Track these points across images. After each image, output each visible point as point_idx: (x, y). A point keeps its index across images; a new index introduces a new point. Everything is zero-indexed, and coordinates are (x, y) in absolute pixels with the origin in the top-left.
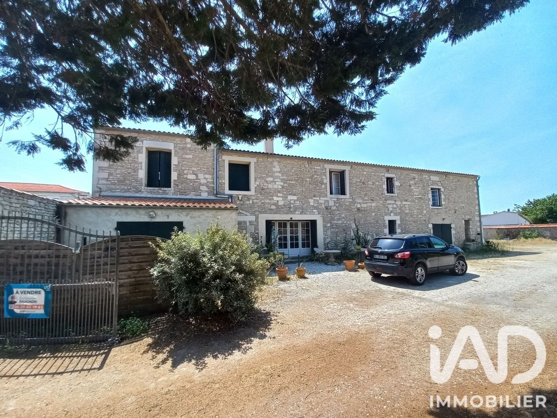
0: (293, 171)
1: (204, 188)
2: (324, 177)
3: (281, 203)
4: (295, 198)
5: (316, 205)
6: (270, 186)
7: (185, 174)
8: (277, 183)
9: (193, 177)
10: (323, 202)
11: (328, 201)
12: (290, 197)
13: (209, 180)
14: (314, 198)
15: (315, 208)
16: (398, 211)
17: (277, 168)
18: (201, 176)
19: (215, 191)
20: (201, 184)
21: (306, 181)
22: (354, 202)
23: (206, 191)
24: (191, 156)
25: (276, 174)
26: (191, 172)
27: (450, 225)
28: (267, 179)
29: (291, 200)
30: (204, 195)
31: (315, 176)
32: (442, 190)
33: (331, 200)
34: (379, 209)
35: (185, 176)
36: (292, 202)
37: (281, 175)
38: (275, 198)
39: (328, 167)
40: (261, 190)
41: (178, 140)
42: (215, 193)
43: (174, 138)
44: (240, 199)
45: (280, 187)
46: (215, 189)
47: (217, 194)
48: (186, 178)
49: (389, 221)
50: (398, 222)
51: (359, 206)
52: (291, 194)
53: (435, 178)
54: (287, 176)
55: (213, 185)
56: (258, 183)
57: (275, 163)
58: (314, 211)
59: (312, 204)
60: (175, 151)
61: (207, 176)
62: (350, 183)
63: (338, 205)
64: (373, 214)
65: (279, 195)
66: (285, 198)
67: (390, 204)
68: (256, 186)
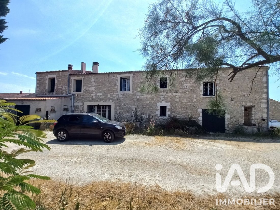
0: (101, 80)
1: (64, 92)
2: (117, 82)
3: (94, 97)
4: (101, 94)
5: (111, 97)
6: (90, 89)
8: (93, 87)
9: (61, 87)
10: (115, 95)
11: (118, 95)
12: (98, 94)
14: (111, 94)
15: (110, 99)
16: (169, 99)
17: (93, 80)
18: (64, 87)
20: (63, 90)
21: (107, 85)
22: (135, 95)
23: (65, 93)
24: (61, 79)
25: (93, 83)
26: (61, 85)
28: (88, 86)
29: (99, 95)
30: (64, 95)
31: (112, 82)
32: (217, 82)
33: (120, 94)
34: (153, 99)
35: (59, 87)
36: (99, 96)
37: (94, 83)
38: (91, 95)
39: (119, 76)
40: (86, 91)
41: (57, 73)
42: (68, 93)
43: (56, 73)
44: (77, 95)
45: (94, 89)
46: (68, 91)
48: (59, 88)
49: (161, 107)
50: (168, 107)
51: (138, 97)
54: (97, 83)
56: (84, 88)
57: (93, 78)
58: (110, 100)
59: (109, 97)
60: (56, 78)
61: (66, 87)
63: (124, 97)
64: (148, 102)
65: (93, 93)
66: (96, 94)
67: (162, 95)
68: (84, 89)
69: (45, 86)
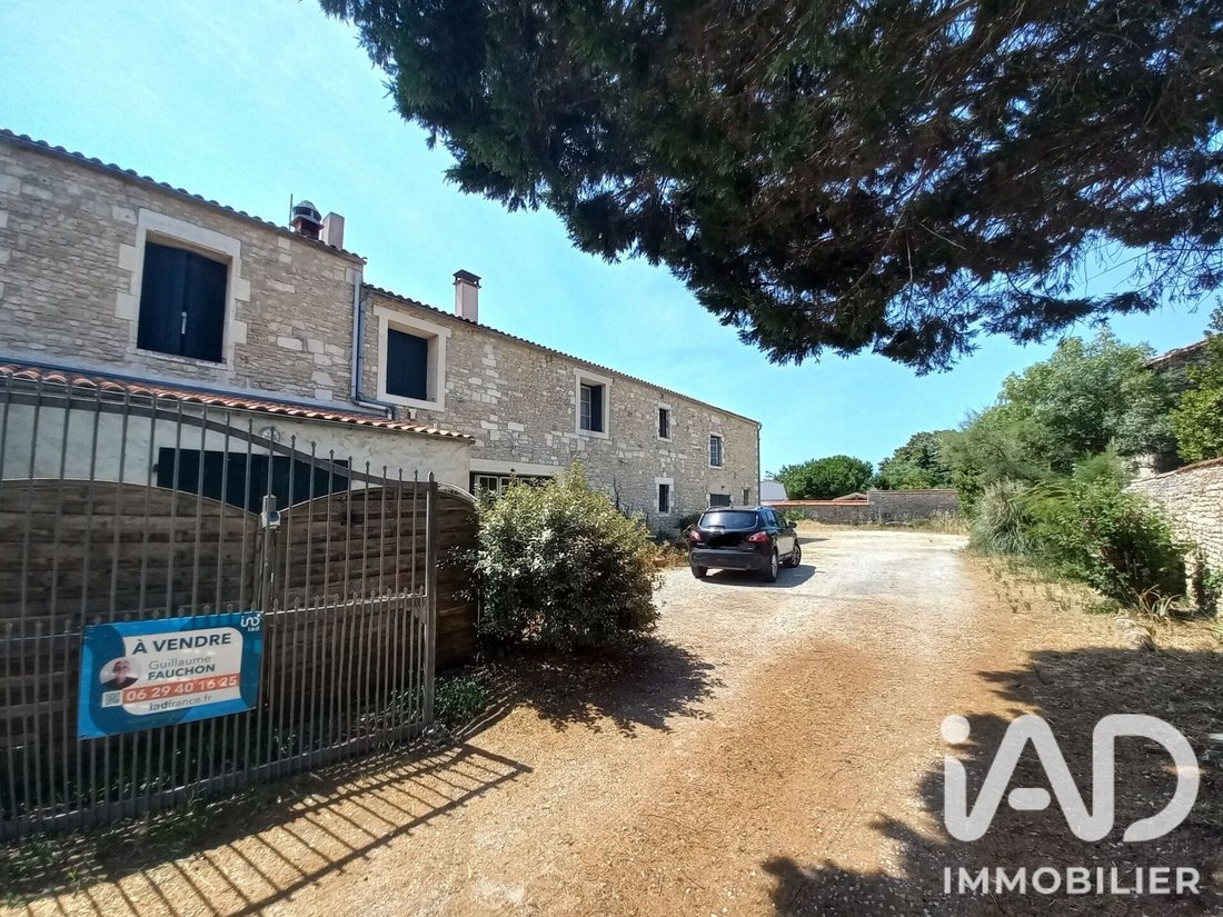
0: (520, 370)
1: (321, 378)
2: (571, 393)
3: (495, 436)
4: (520, 428)
5: (555, 447)
6: (476, 396)
7: (272, 333)
8: (489, 392)
9: (294, 344)
10: (567, 441)
11: (576, 440)
12: (512, 426)
13: (338, 360)
14: (554, 432)
15: (554, 452)
16: (673, 469)
17: (490, 361)
18: (316, 346)
19: (354, 390)
20: (314, 367)
21: (542, 396)
22: (614, 448)
23: (328, 388)
24: (290, 289)
25: (490, 373)
26: (290, 330)
27: (729, 496)
28: (470, 381)
29: (514, 431)
30: (324, 397)
31: (558, 388)
32: (723, 439)
33: (581, 435)
34: (648, 465)
35: (272, 339)
36: (515, 435)
37: (497, 375)
38: (484, 425)
39: (580, 374)
40: (457, 403)
41: (254, 235)
42: (353, 395)
43: (241, 226)
44: (413, 417)
45: (495, 401)
46: (354, 384)
47: (358, 398)
48: (274, 345)
49: (661, 486)
50: (671, 489)
51: (621, 455)
52: (514, 420)
53: (716, 419)
54: (507, 380)
55: (347, 375)
56: (451, 386)
57: (488, 349)
58: (553, 458)
59: (549, 443)
60: (245, 263)
61: (333, 349)
62: (611, 411)
63: (590, 449)
64: (641, 472)
65: (493, 418)
66: (503, 426)
67: (663, 456)
68: (447, 391)
69: (106, 290)
